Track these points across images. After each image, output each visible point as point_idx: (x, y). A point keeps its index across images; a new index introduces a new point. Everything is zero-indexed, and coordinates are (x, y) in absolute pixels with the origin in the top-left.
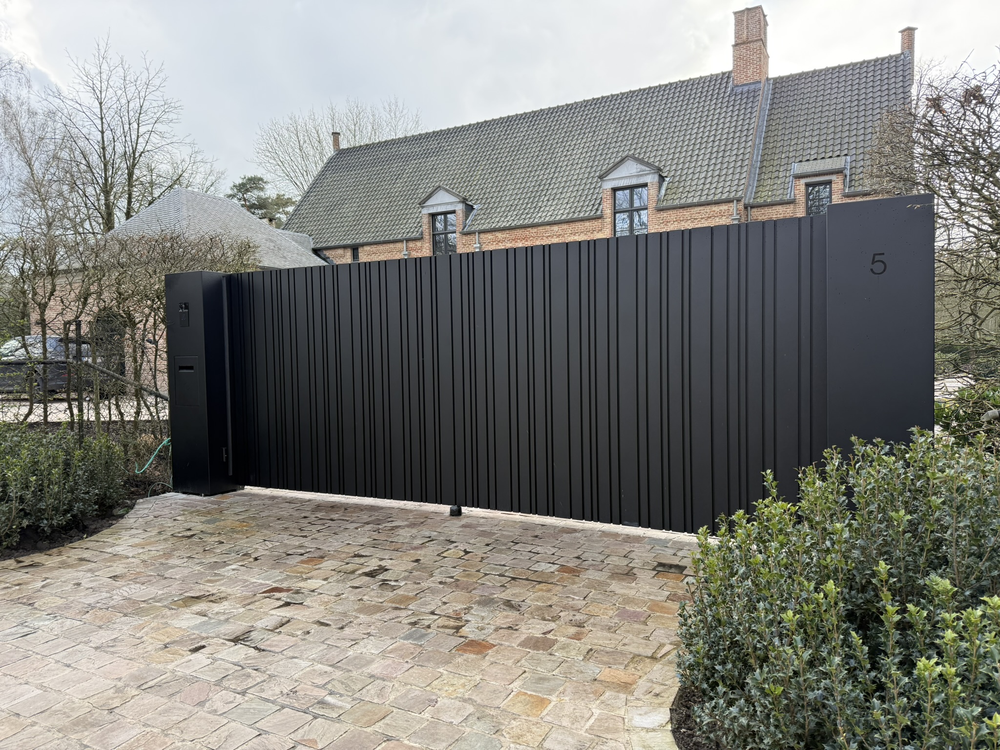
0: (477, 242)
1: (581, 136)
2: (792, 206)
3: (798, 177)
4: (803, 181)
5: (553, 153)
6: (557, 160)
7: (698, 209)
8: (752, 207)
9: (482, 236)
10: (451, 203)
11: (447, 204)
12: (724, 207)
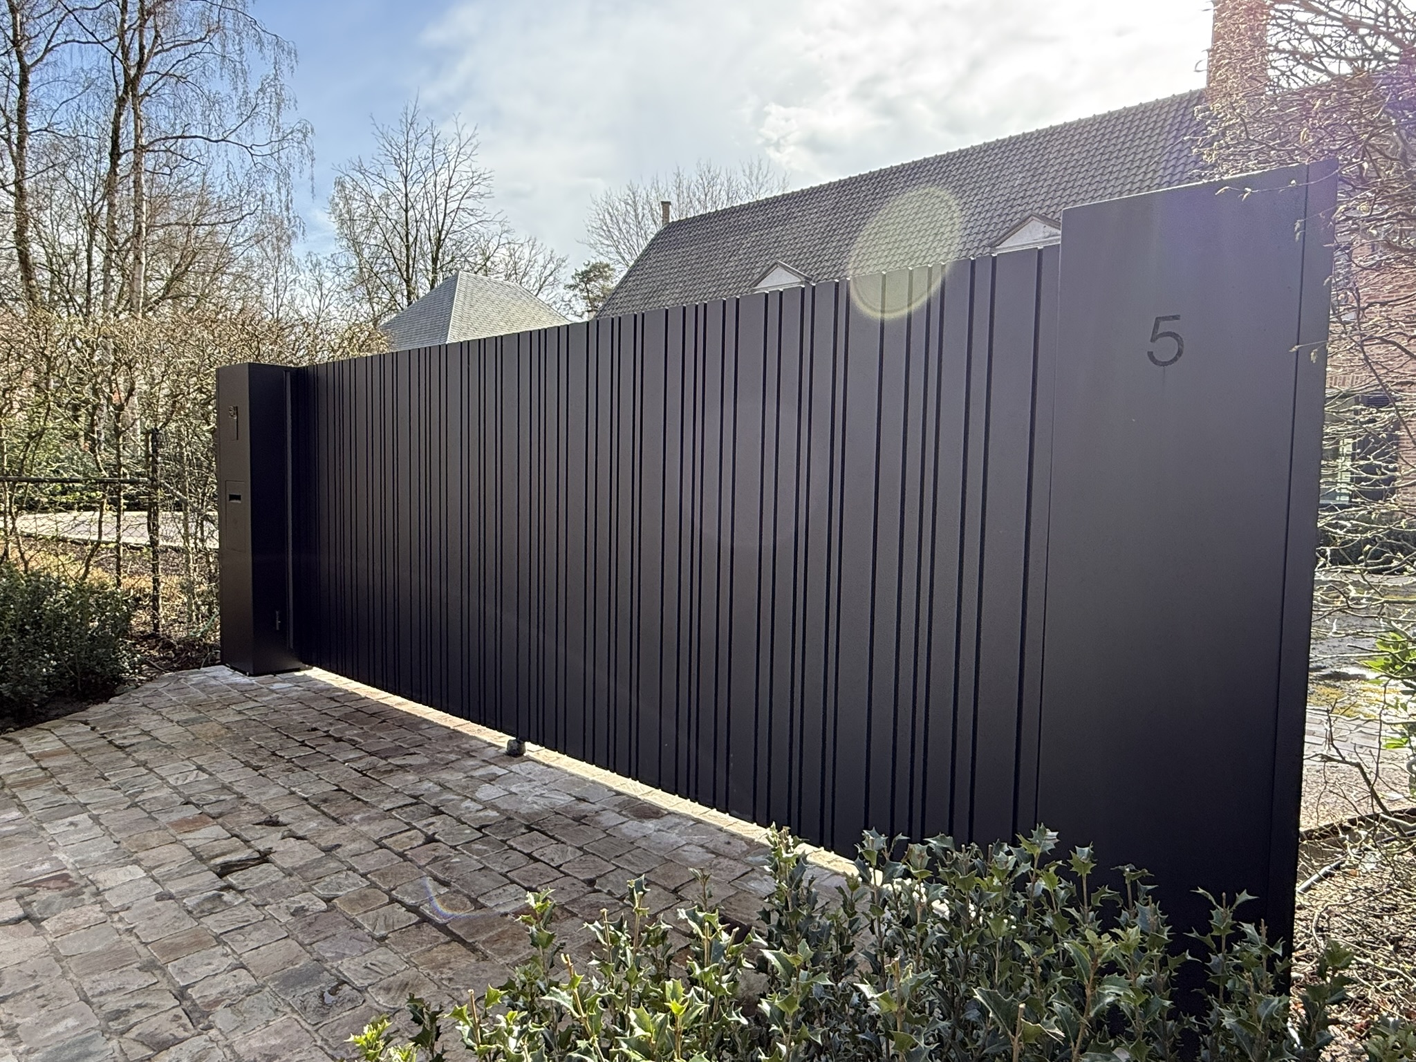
1: (975, 192)
5: (934, 216)
6: (939, 225)
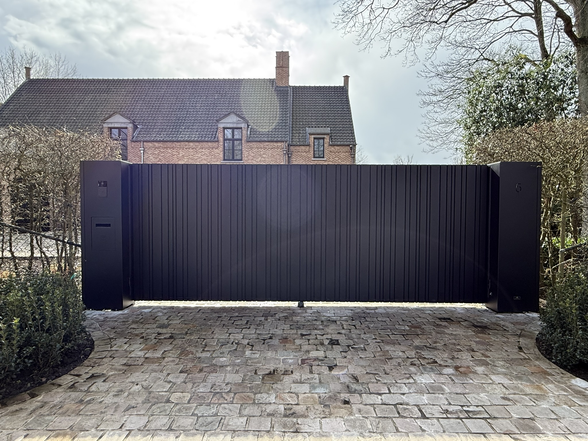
0: (142, 146)
2: (308, 147)
3: (311, 134)
4: (313, 136)
7: (267, 143)
8: (291, 146)
9: (145, 143)
10: (124, 123)
11: (122, 123)
12: (279, 144)
